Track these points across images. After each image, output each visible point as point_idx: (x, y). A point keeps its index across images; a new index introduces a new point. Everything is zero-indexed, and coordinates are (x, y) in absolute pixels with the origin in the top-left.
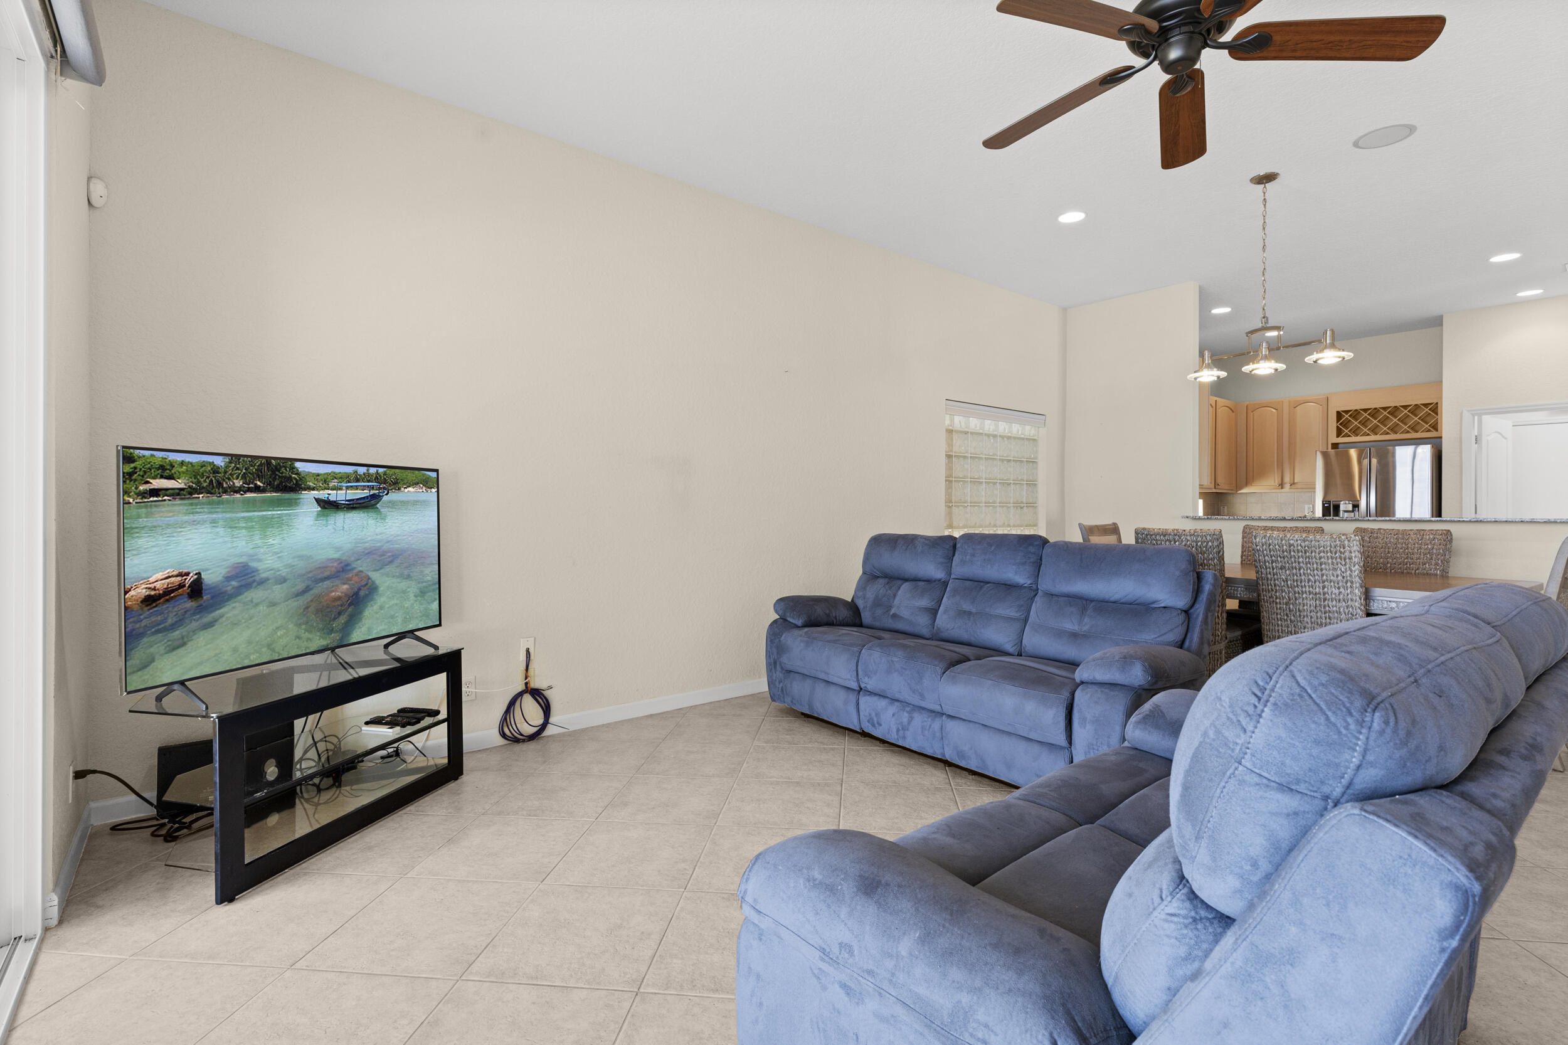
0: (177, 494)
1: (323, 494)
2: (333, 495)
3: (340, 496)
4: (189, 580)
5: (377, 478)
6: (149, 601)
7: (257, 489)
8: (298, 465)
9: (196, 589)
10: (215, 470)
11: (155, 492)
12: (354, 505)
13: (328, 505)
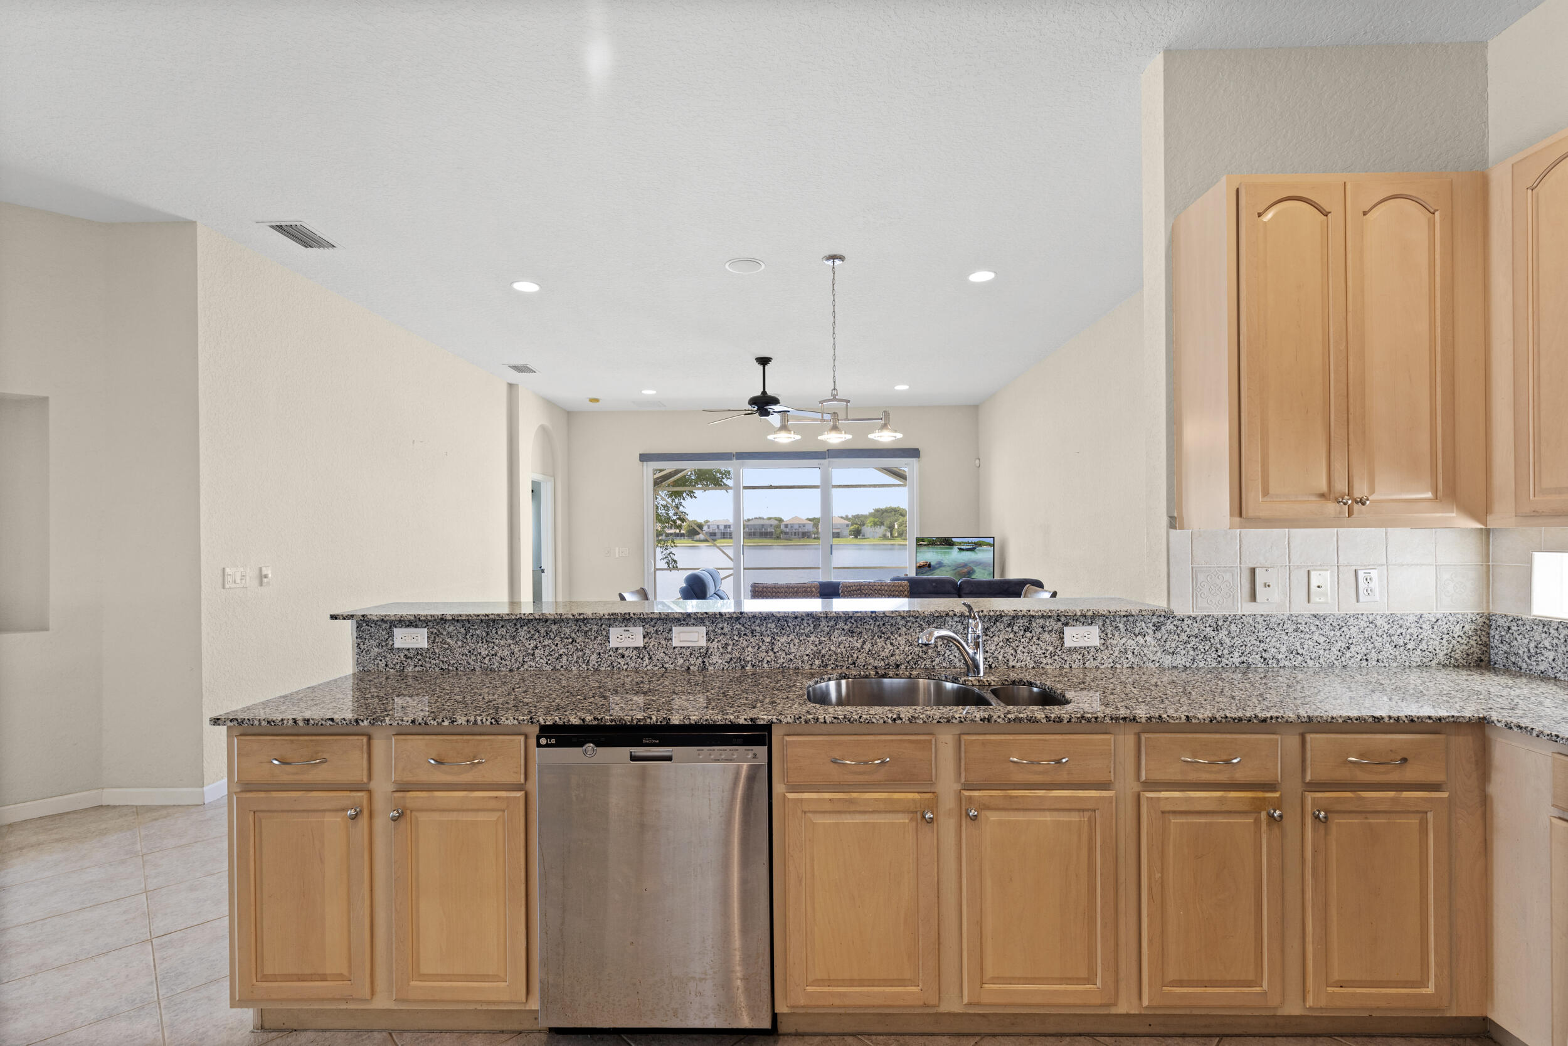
0: (925, 545)
1: (960, 547)
2: (962, 547)
3: (964, 547)
4: (928, 563)
5: (975, 543)
6: (920, 567)
7: (943, 545)
8: (953, 539)
9: (929, 566)
10: (933, 540)
11: (921, 545)
12: (968, 550)
13: (961, 549)
